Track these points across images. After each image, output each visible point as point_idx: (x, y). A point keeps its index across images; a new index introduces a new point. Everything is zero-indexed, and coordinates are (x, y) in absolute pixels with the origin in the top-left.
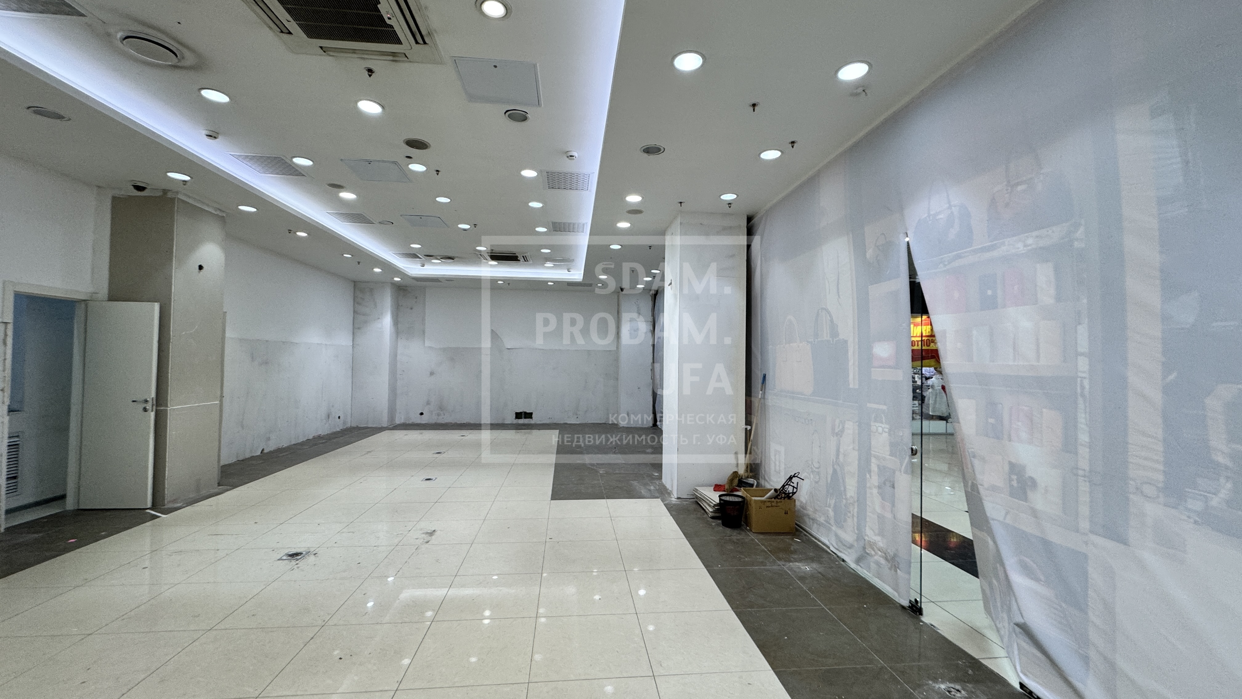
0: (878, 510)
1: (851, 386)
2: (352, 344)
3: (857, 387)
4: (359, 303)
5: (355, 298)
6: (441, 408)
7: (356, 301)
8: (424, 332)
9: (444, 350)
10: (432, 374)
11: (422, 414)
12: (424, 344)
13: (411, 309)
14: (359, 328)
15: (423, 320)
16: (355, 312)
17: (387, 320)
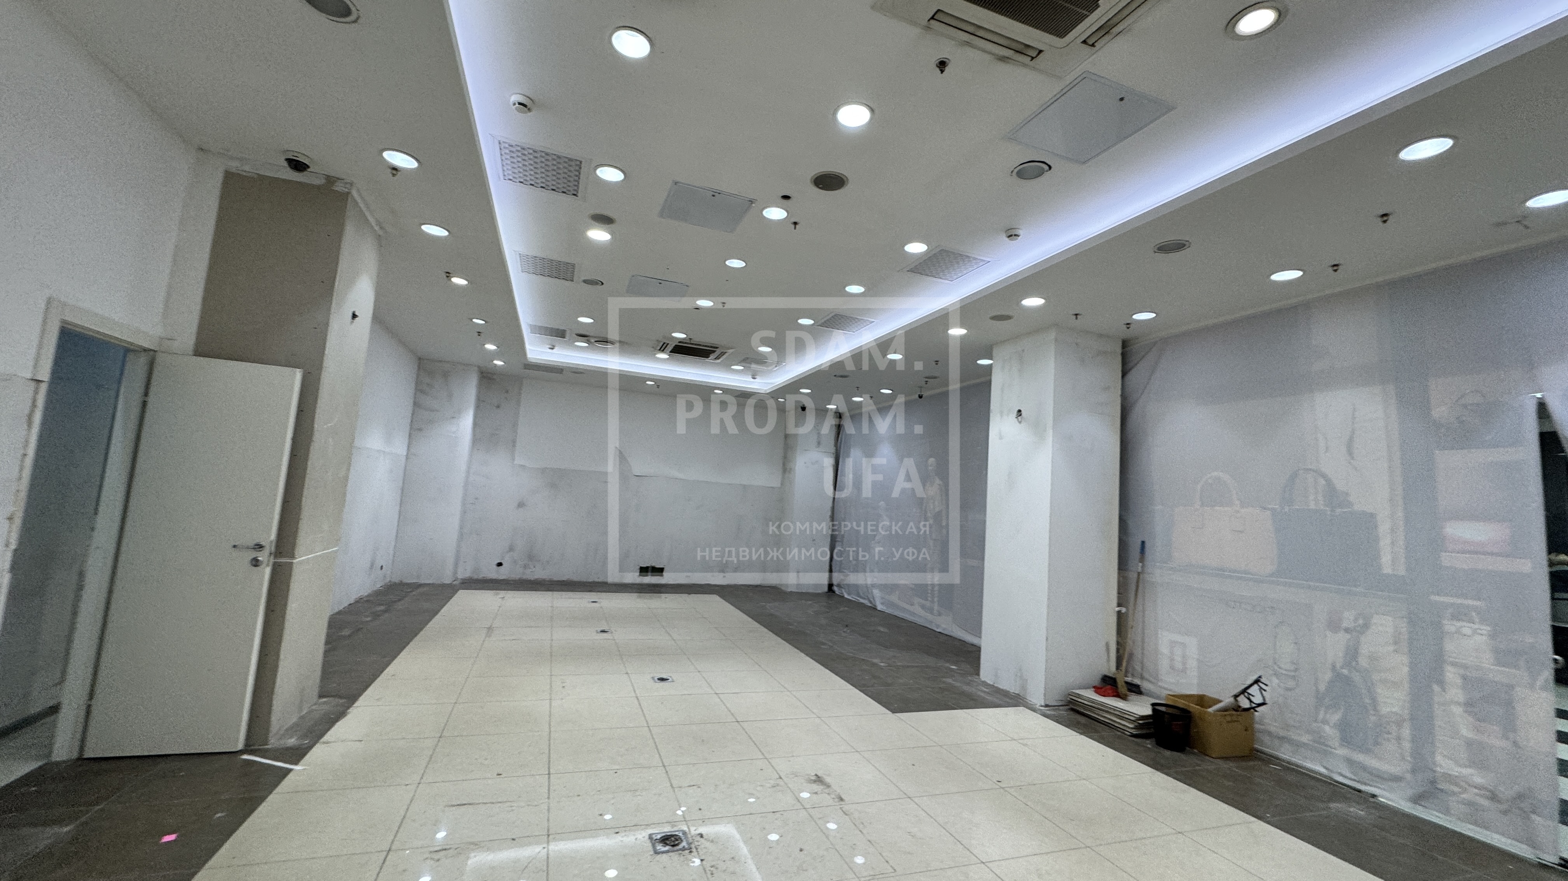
0: (1466, 732)
1: (1387, 570)
2: (405, 454)
3: (1402, 571)
4: (422, 392)
5: (418, 383)
6: (531, 557)
7: (420, 389)
8: (514, 442)
9: (543, 471)
10: (521, 505)
11: (500, 564)
12: (514, 460)
13: (498, 407)
14: (420, 430)
15: (515, 425)
16: (416, 404)
17: (467, 421)
